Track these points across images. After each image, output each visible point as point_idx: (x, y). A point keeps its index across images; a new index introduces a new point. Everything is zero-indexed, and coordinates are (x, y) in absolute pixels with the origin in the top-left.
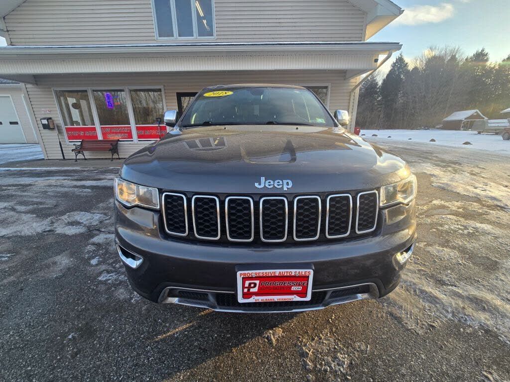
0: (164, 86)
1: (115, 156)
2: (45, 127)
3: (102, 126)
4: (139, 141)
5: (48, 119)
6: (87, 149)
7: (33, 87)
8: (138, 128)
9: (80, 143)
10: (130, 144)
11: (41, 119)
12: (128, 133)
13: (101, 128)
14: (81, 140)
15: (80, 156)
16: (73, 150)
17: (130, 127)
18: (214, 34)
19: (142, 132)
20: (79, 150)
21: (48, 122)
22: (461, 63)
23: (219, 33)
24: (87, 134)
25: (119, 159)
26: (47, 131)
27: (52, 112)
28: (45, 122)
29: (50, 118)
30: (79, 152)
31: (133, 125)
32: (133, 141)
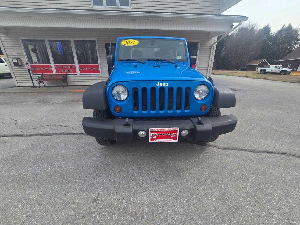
0: (97, 39)
1: (66, 84)
2: (16, 64)
3: (55, 64)
4: (81, 74)
5: (17, 59)
6: (46, 80)
7: (5, 36)
8: (80, 66)
9: (41, 75)
10: (75, 76)
11: (12, 59)
12: (73, 69)
13: (55, 65)
14: (41, 74)
15: (41, 84)
16: (36, 80)
17: (75, 65)
18: (130, 5)
19: (83, 69)
20: (40, 80)
21: (17, 61)
22: (256, 33)
23: (133, 5)
24: (46, 69)
25: (68, 86)
26: (17, 67)
27: (20, 54)
28: (15, 61)
29: (19, 59)
30: (41, 82)
31: (76, 64)
32: (77, 74)
